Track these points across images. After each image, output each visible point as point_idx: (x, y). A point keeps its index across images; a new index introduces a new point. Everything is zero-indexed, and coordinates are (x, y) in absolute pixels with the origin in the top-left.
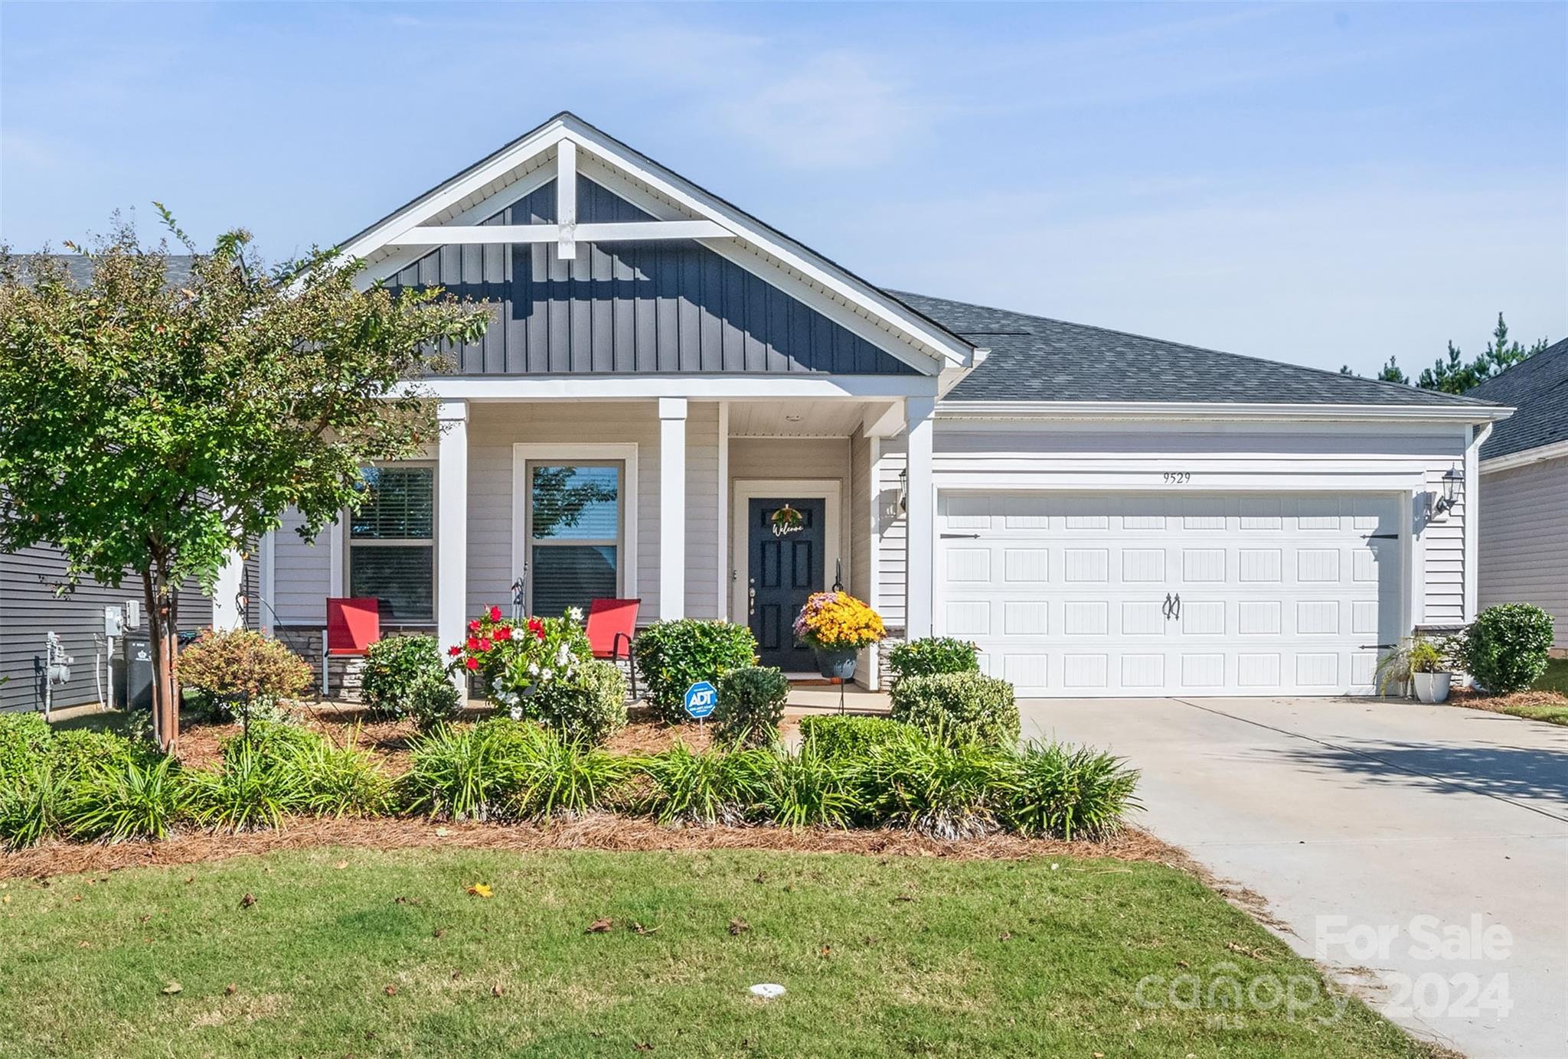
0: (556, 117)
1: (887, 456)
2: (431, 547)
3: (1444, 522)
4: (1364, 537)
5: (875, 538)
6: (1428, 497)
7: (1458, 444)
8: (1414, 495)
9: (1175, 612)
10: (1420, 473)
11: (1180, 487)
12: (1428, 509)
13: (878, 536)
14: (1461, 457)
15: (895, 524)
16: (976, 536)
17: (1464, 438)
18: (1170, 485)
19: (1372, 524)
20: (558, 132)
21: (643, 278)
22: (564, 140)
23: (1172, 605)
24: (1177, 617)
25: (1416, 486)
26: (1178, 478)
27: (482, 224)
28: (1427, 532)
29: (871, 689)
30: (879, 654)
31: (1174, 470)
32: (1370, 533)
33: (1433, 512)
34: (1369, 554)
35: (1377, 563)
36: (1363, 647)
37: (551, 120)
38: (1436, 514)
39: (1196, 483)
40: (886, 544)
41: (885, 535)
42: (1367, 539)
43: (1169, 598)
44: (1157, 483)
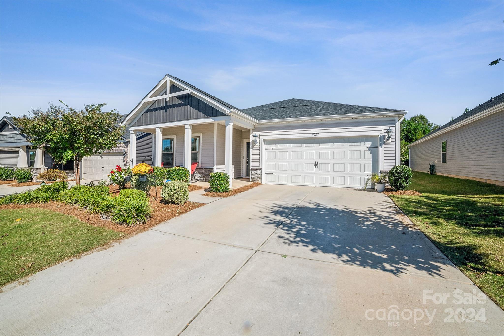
0: (166, 75)
1: (253, 133)
2: (172, 153)
3: (390, 143)
4: (368, 147)
5: (251, 150)
6: (384, 137)
7: (394, 122)
8: (380, 136)
9: (317, 166)
10: (382, 130)
11: (316, 136)
12: (384, 140)
13: (251, 149)
14: (395, 126)
15: (255, 147)
16: (272, 149)
17: (395, 120)
18: (314, 136)
19: (370, 144)
20: (167, 78)
21: (183, 102)
22: (168, 79)
23: (316, 164)
24: (318, 167)
25: (381, 134)
26: (316, 134)
27: (162, 95)
28: (384, 146)
29: (250, 181)
30: (251, 174)
31: (314, 133)
32: (369, 146)
33: (386, 140)
34: (369, 152)
35: (371, 154)
36: (367, 176)
37: (165, 76)
38: (386, 141)
39: (320, 135)
40: (253, 151)
41: (253, 149)
42: (368, 148)
43: (316, 163)
44: (311, 136)
